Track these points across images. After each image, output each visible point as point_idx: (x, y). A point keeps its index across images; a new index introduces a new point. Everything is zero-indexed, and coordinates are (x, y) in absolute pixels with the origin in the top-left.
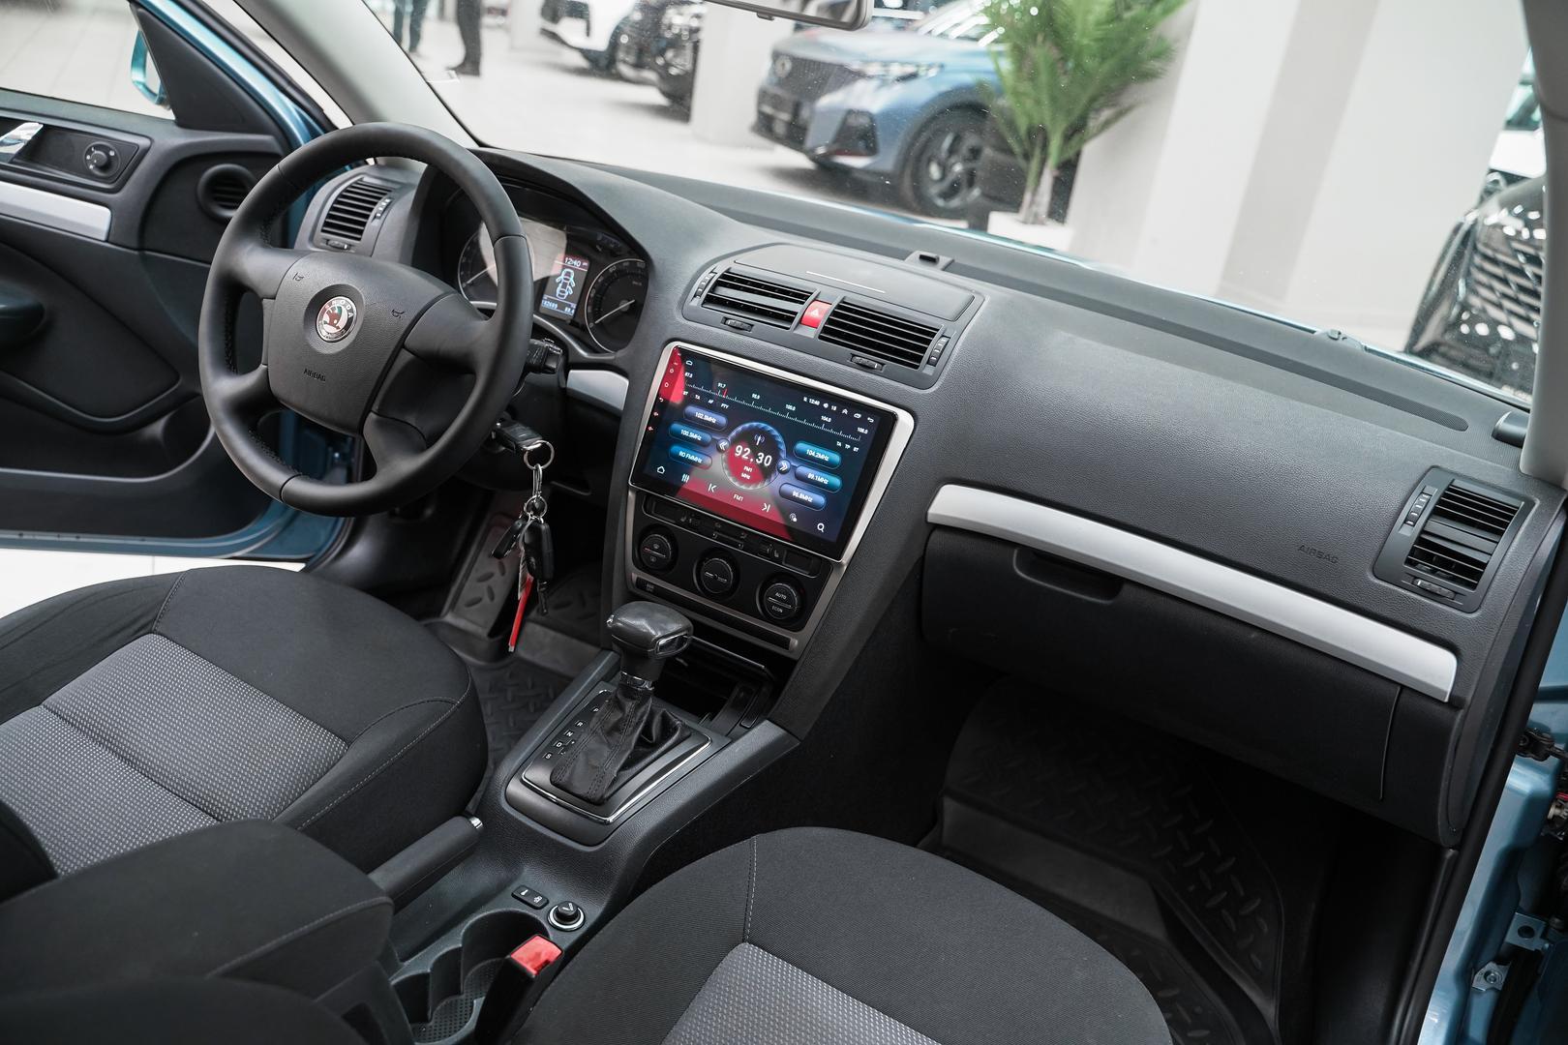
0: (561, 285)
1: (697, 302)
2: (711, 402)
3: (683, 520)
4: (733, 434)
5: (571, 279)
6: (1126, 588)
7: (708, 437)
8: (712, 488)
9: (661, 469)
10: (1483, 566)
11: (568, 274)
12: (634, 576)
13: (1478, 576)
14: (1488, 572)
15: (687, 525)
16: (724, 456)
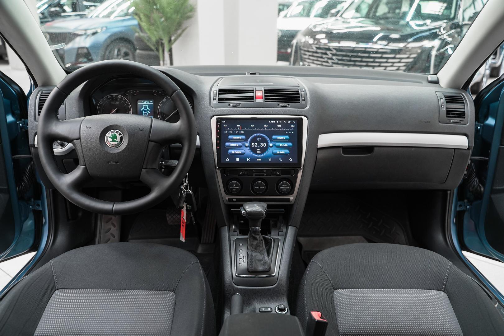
0: (144, 111)
1: (215, 102)
2: (237, 132)
3: (241, 173)
4: (249, 140)
5: (148, 108)
6: (375, 148)
7: (240, 144)
8: (248, 160)
9: (228, 160)
10: (464, 112)
11: (146, 107)
12: (227, 198)
13: (464, 115)
14: (466, 113)
15: (243, 174)
16: (249, 148)
